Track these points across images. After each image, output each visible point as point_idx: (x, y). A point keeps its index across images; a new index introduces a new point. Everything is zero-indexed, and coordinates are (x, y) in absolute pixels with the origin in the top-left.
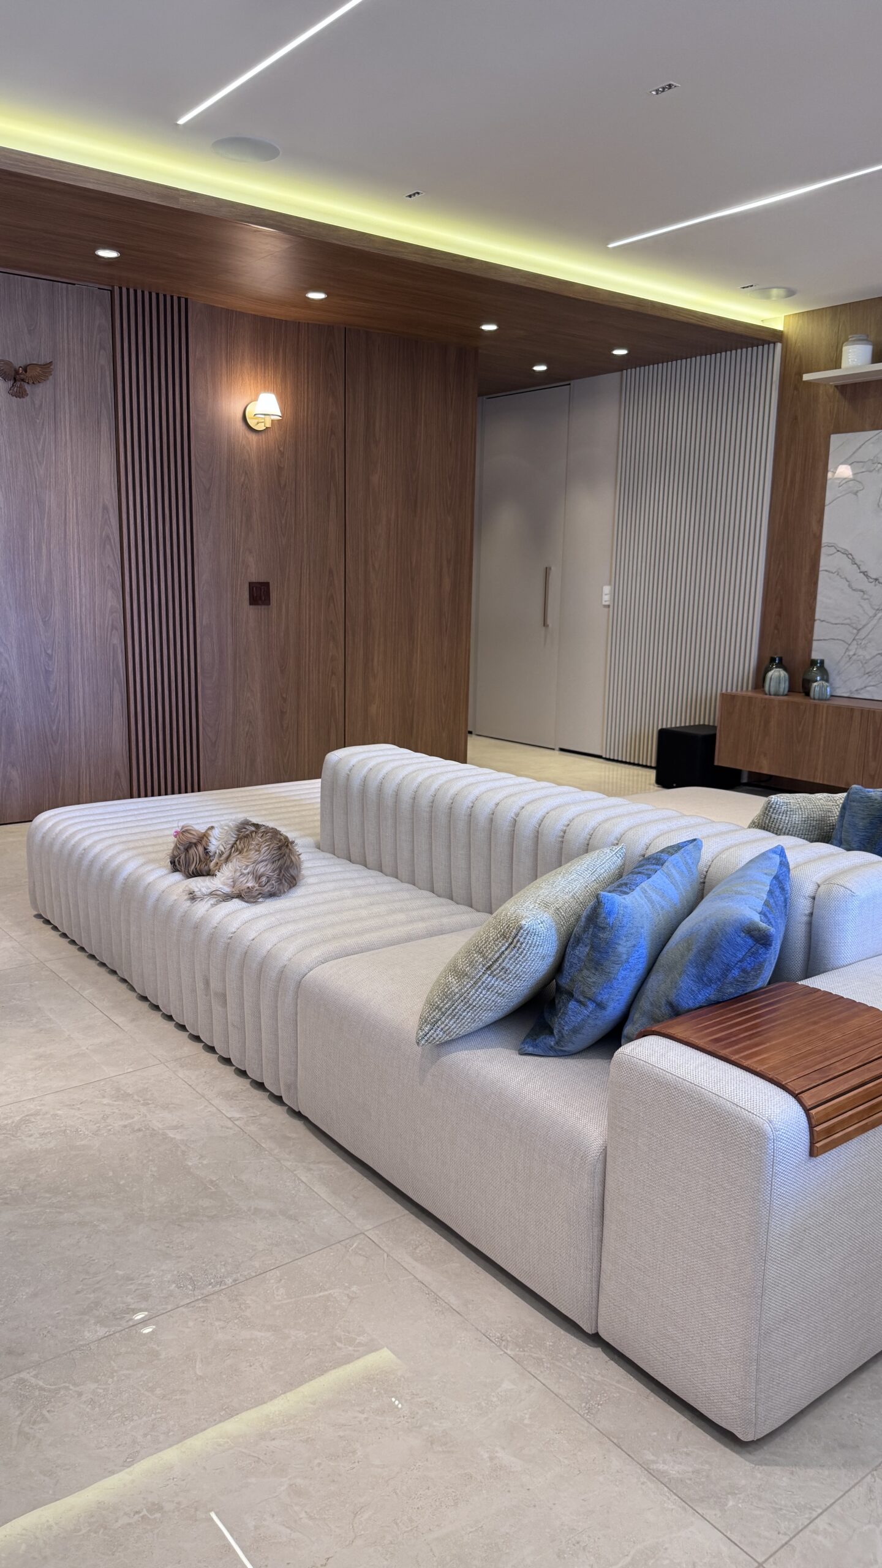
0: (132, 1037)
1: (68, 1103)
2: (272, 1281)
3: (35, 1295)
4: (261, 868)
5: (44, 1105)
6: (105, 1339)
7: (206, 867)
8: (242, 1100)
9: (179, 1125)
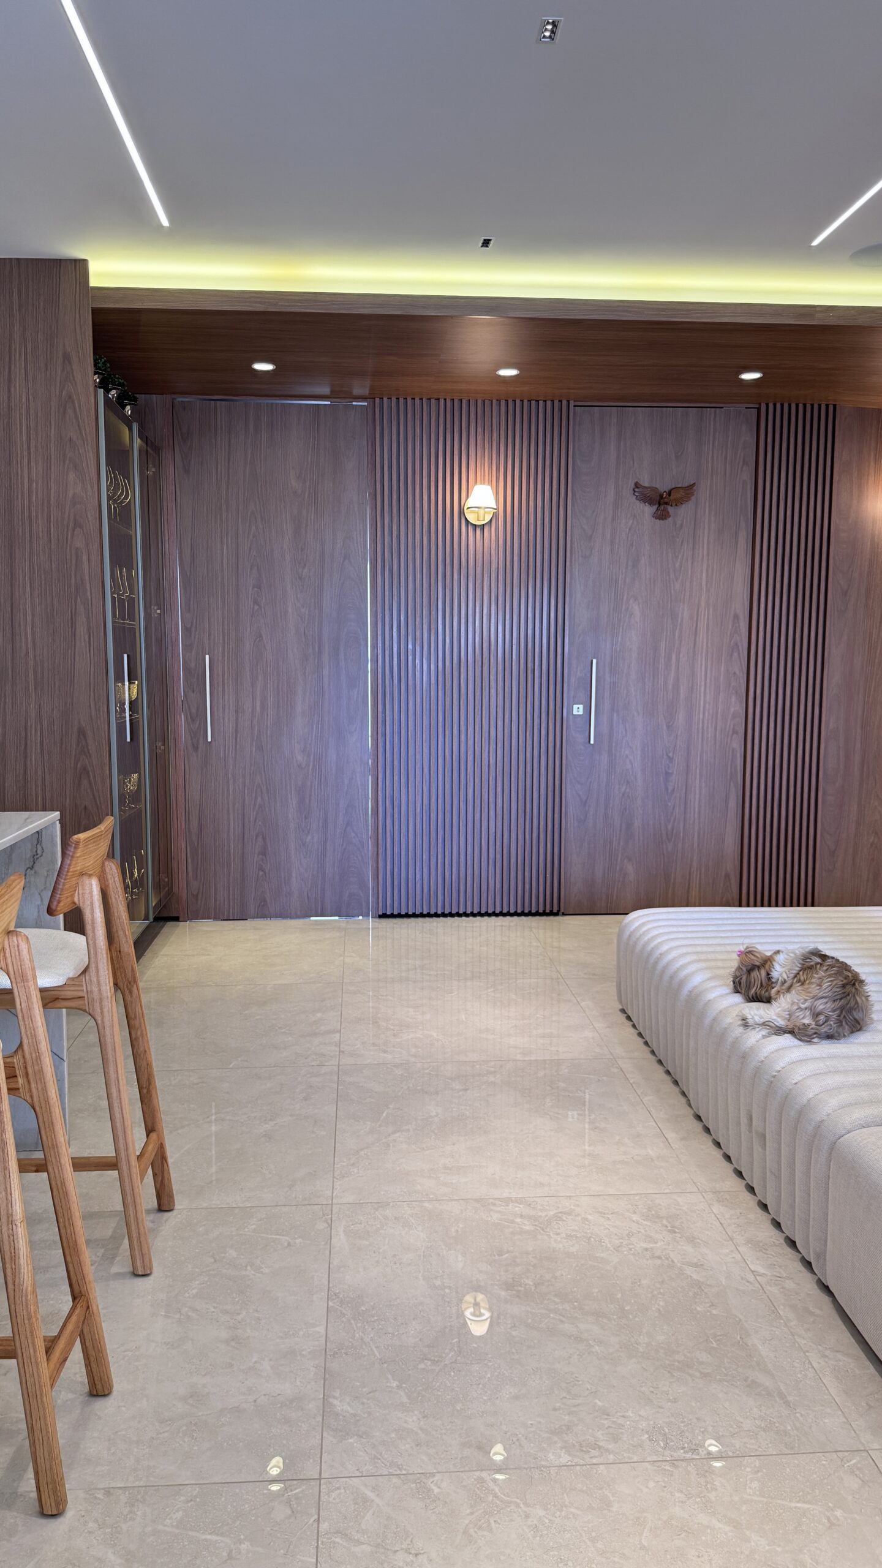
0: (677, 1157)
1: (600, 1210)
2: (748, 1470)
3: (516, 1398)
4: (820, 1005)
5: (578, 1206)
6: (565, 1468)
7: (767, 994)
8: (772, 1255)
9: (699, 1264)
